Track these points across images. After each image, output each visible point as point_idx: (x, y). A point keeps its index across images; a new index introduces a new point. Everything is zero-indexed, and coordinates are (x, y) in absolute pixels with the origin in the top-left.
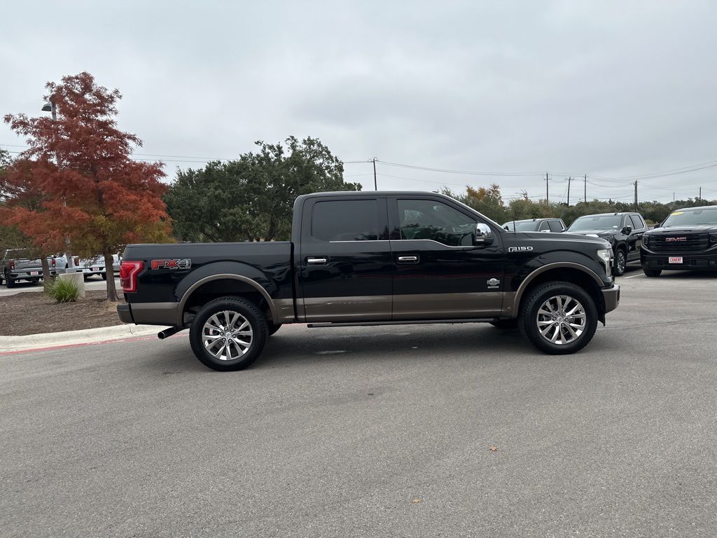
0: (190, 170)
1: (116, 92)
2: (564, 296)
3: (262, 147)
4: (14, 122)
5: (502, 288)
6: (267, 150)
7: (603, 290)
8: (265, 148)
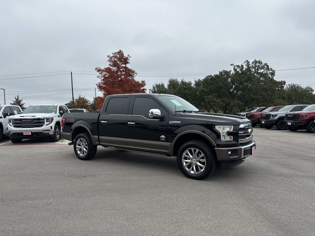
0: (199, 80)
1: (129, 55)
2: (195, 149)
3: (233, 67)
4: (98, 70)
5: (167, 140)
6: (236, 68)
7: (215, 148)
8: (235, 67)
